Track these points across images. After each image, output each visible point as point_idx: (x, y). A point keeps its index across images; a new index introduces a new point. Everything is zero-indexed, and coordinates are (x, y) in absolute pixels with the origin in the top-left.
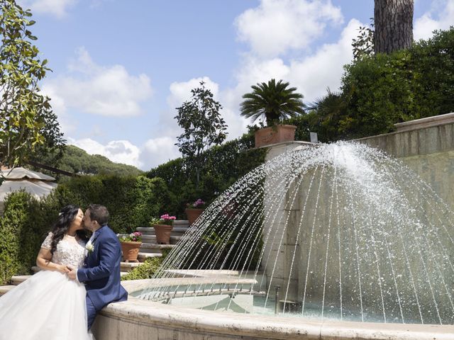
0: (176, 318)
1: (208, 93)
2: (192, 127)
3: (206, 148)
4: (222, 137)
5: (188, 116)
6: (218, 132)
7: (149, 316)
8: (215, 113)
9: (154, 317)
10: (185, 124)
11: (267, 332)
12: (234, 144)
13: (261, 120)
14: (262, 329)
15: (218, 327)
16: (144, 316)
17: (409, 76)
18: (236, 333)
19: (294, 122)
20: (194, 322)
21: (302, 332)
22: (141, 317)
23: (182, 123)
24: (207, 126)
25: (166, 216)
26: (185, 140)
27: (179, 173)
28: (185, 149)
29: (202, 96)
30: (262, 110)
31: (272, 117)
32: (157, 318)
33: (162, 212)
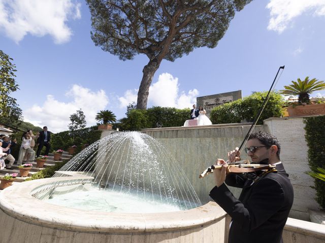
0: (57, 221)
1: (82, 112)
2: (75, 121)
3: (78, 129)
4: (84, 126)
5: (74, 118)
6: (83, 124)
7: (38, 219)
8: (83, 118)
9: (41, 220)
10: (72, 120)
11: (116, 229)
12: (88, 129)
13: (101, 122)
14: (113, 228)
15: (85, 227)
16: (34, 218)
17: (146, 117)
18: (96, 230)
19: (113, 124)
20: (70, 224)
21: (136, 228)
22: (32, 219)
23: (71, 120)
24: (80, 122)
25: (60, 150)
26: (71, 125)
27: (67, 135)
28: (71, 128)
29: (80, 113)
30: (102, 119)
31: (106, 121)
32: (43, 220)
33: (58, 149)
